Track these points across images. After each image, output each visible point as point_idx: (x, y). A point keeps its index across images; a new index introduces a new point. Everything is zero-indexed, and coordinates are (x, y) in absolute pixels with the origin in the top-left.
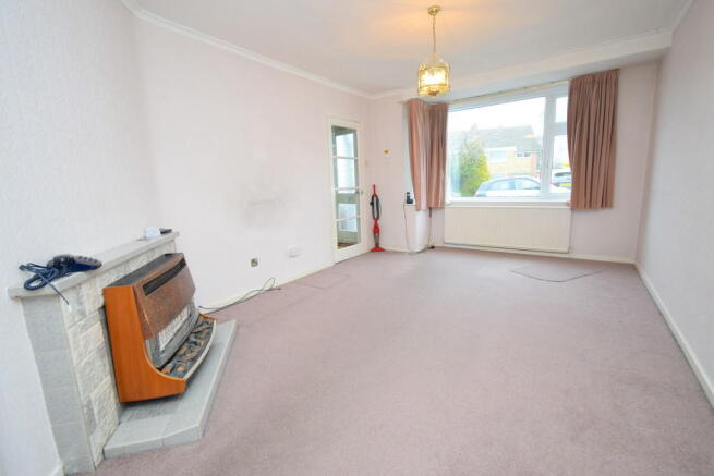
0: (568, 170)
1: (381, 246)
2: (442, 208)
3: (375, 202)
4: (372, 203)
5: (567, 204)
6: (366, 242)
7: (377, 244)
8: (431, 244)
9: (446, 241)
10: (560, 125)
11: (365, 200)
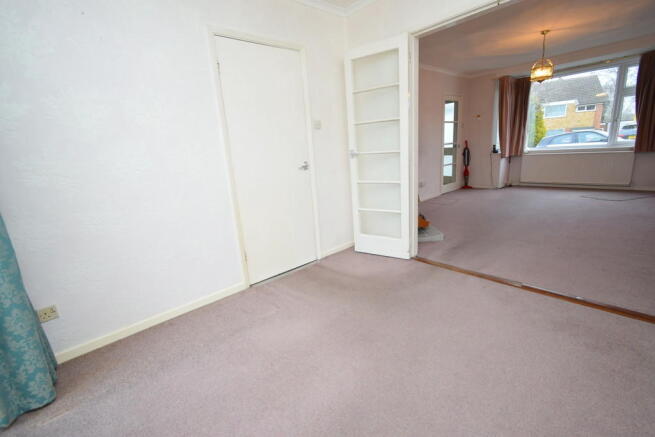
0: (634, 122)
1: (469, 184)
2: (521, 155)
3: (466, 154)
4: (464, 154)
5: (631, 149)
6: (459, 182)
7: (466, 183)
8: (509, 183)
9: (522, 180)
10: (630, 88)
11: (460, 151)
